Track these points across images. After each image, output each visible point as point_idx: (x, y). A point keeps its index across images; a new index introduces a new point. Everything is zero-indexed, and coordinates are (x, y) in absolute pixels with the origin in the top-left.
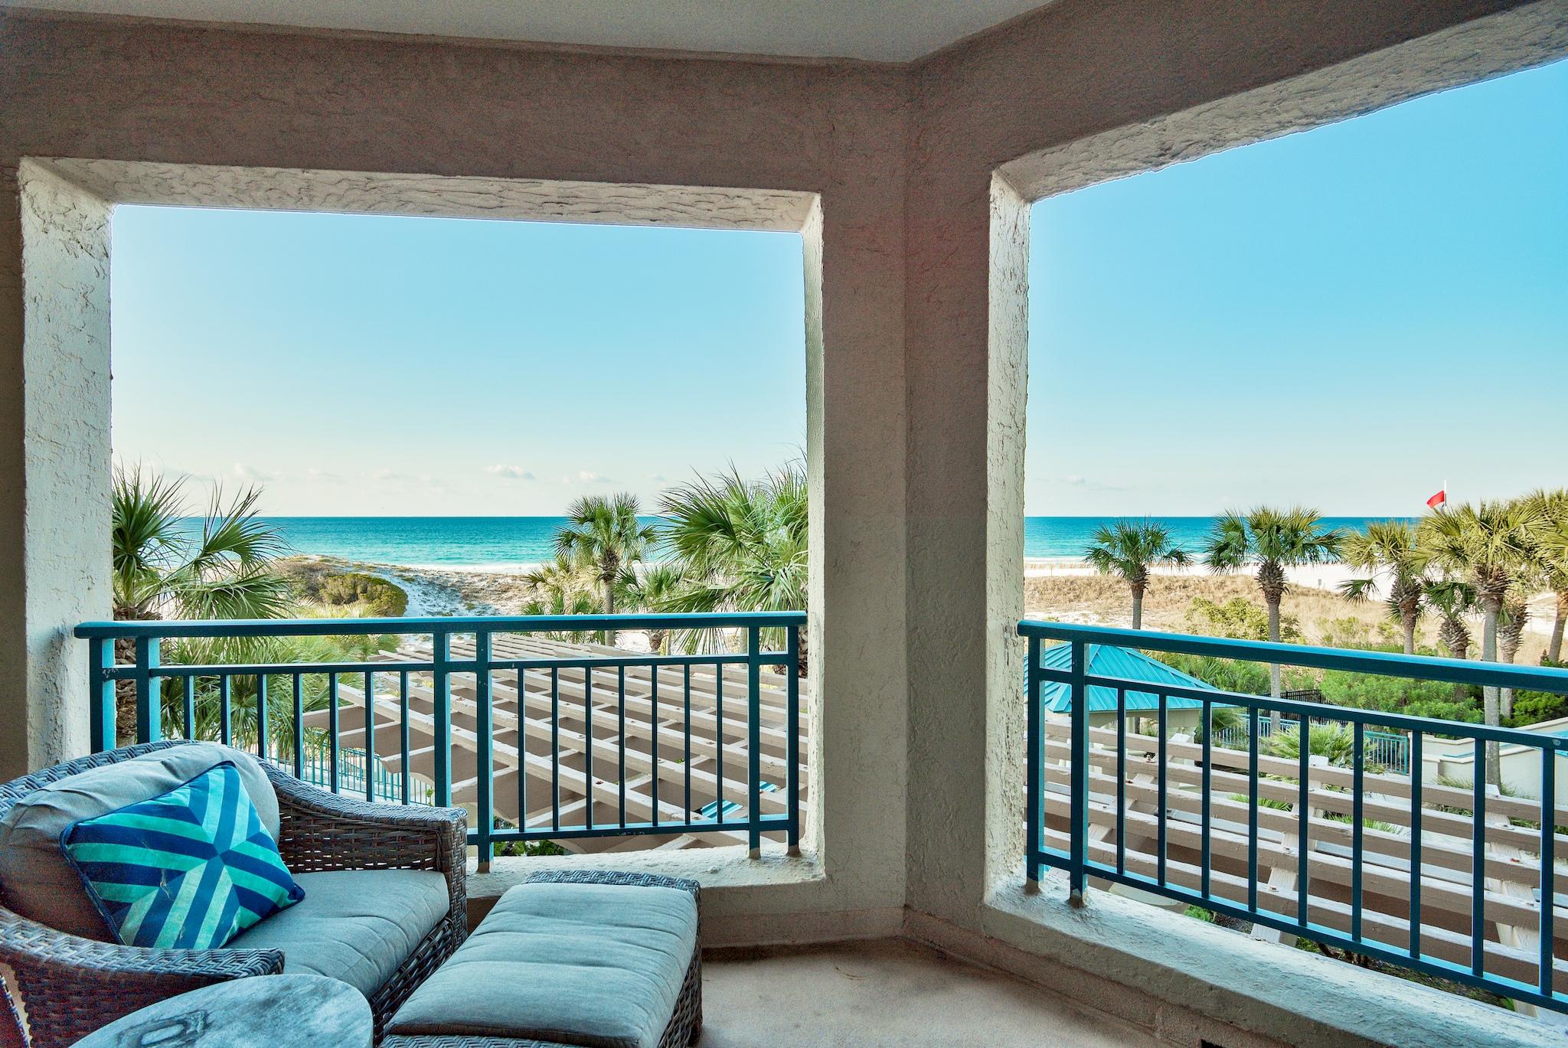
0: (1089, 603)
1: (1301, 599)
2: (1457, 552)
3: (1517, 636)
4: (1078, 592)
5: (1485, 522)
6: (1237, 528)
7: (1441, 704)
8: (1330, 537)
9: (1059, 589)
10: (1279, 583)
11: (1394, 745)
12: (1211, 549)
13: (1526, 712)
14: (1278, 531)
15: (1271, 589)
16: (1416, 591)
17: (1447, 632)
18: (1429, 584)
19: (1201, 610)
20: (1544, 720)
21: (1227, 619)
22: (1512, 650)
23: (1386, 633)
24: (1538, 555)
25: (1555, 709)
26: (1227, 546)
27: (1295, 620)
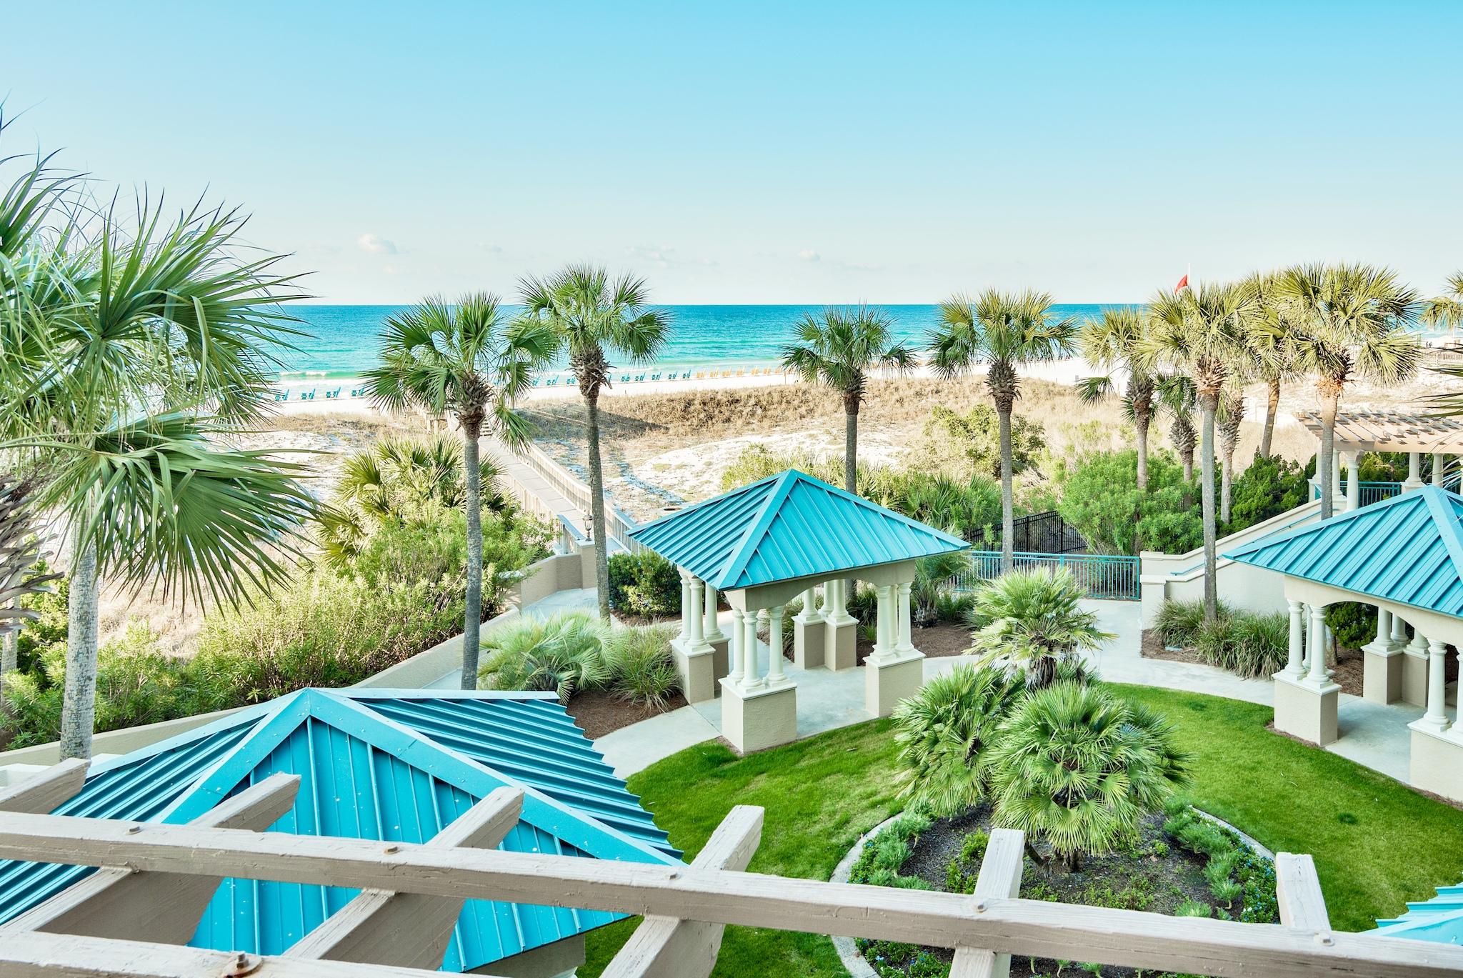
0: (826, 418)
1: (1058, 399)
2: (1178, 343)
3: (1235, 433)
4: (811, 404)
5: (1204, 308)
6: (965, 317)
7: (1170, 516)
8: (1062, 328)
9: (788, 402)
10: (1010, 387)
11: (1127, 568)
12: (935, 345)
13: (1242, 515)
14: (1007, 321)
15: (1002, 395)
16: (1147, 388)
17: (1176, 433)
18: (1161, 379)
19: (941, 422)
20: (1256, 522)
21: (968, 431)
22: (1230, 449)
23: (1127, 436)
24: (1249, 345)
25: (1264, 509)
26: (952, 341)
27: (1041, 428)
